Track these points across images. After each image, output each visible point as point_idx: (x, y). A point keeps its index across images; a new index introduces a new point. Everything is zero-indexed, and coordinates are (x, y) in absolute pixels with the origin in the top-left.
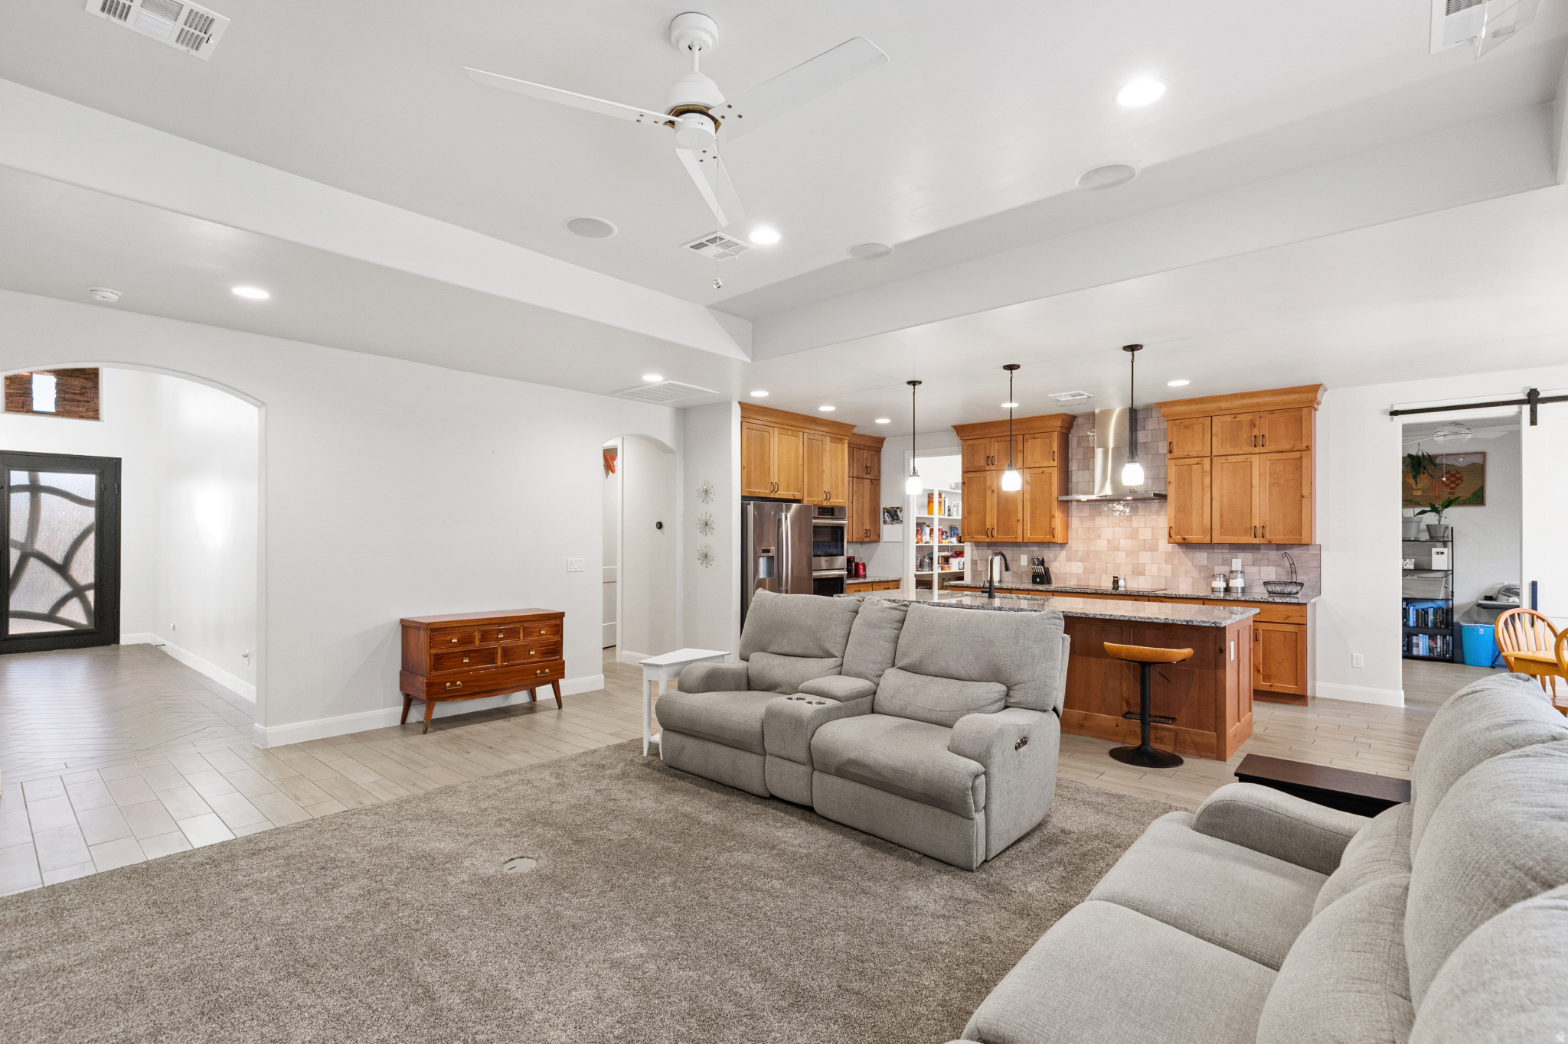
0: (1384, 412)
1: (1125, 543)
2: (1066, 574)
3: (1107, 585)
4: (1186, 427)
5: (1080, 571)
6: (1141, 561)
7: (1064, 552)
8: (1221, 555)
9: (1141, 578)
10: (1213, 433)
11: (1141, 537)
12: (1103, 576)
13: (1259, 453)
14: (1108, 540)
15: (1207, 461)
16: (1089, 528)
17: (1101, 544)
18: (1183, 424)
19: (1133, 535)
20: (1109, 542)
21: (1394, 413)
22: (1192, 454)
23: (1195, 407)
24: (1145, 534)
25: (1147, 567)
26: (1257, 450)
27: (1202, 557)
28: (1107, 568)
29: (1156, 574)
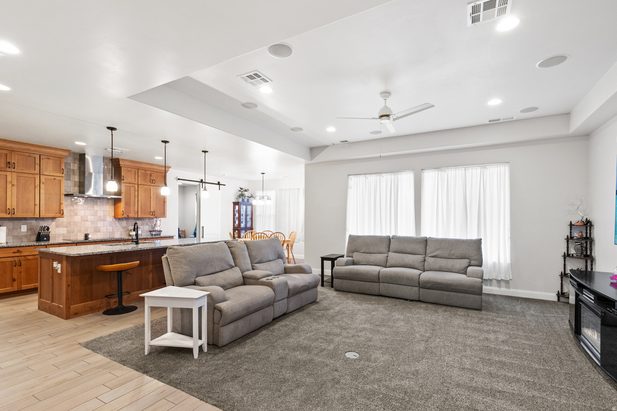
0: (176, 178)
1: (90, 218)
2: (55, 234)
3: (81, 238)
4: (129, 171)
5: (65, 232)
6: (99, 225)
7: (54, 223)
8: (131, 222)
9: (99, 233)
10: (139, 175)
11: (99, 215)
12: (79, 234)
13: (153, 186)
14: (81, 216)
15: (136, 186)
16: (71, 210)
17: (77, 218)
18: (128, 170)
19: (95, 214)
20: (82, 217)
21: (179, 179)
22: (131, 182)
23: (133, 164)
24: (100, 213)
25: (101, 228)
26: (152, 184)
27: (124, 223)
28: (81, 230)
29: (105, 231)
